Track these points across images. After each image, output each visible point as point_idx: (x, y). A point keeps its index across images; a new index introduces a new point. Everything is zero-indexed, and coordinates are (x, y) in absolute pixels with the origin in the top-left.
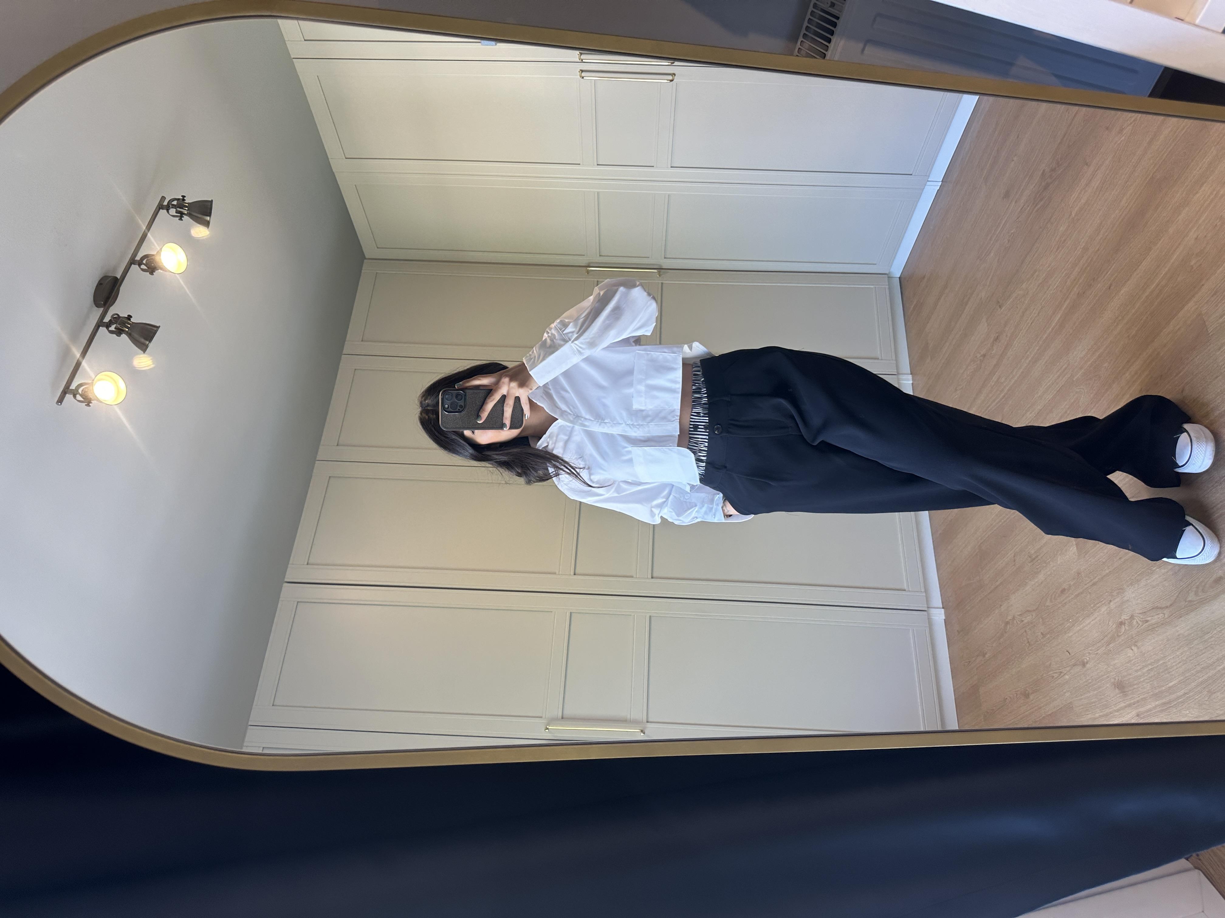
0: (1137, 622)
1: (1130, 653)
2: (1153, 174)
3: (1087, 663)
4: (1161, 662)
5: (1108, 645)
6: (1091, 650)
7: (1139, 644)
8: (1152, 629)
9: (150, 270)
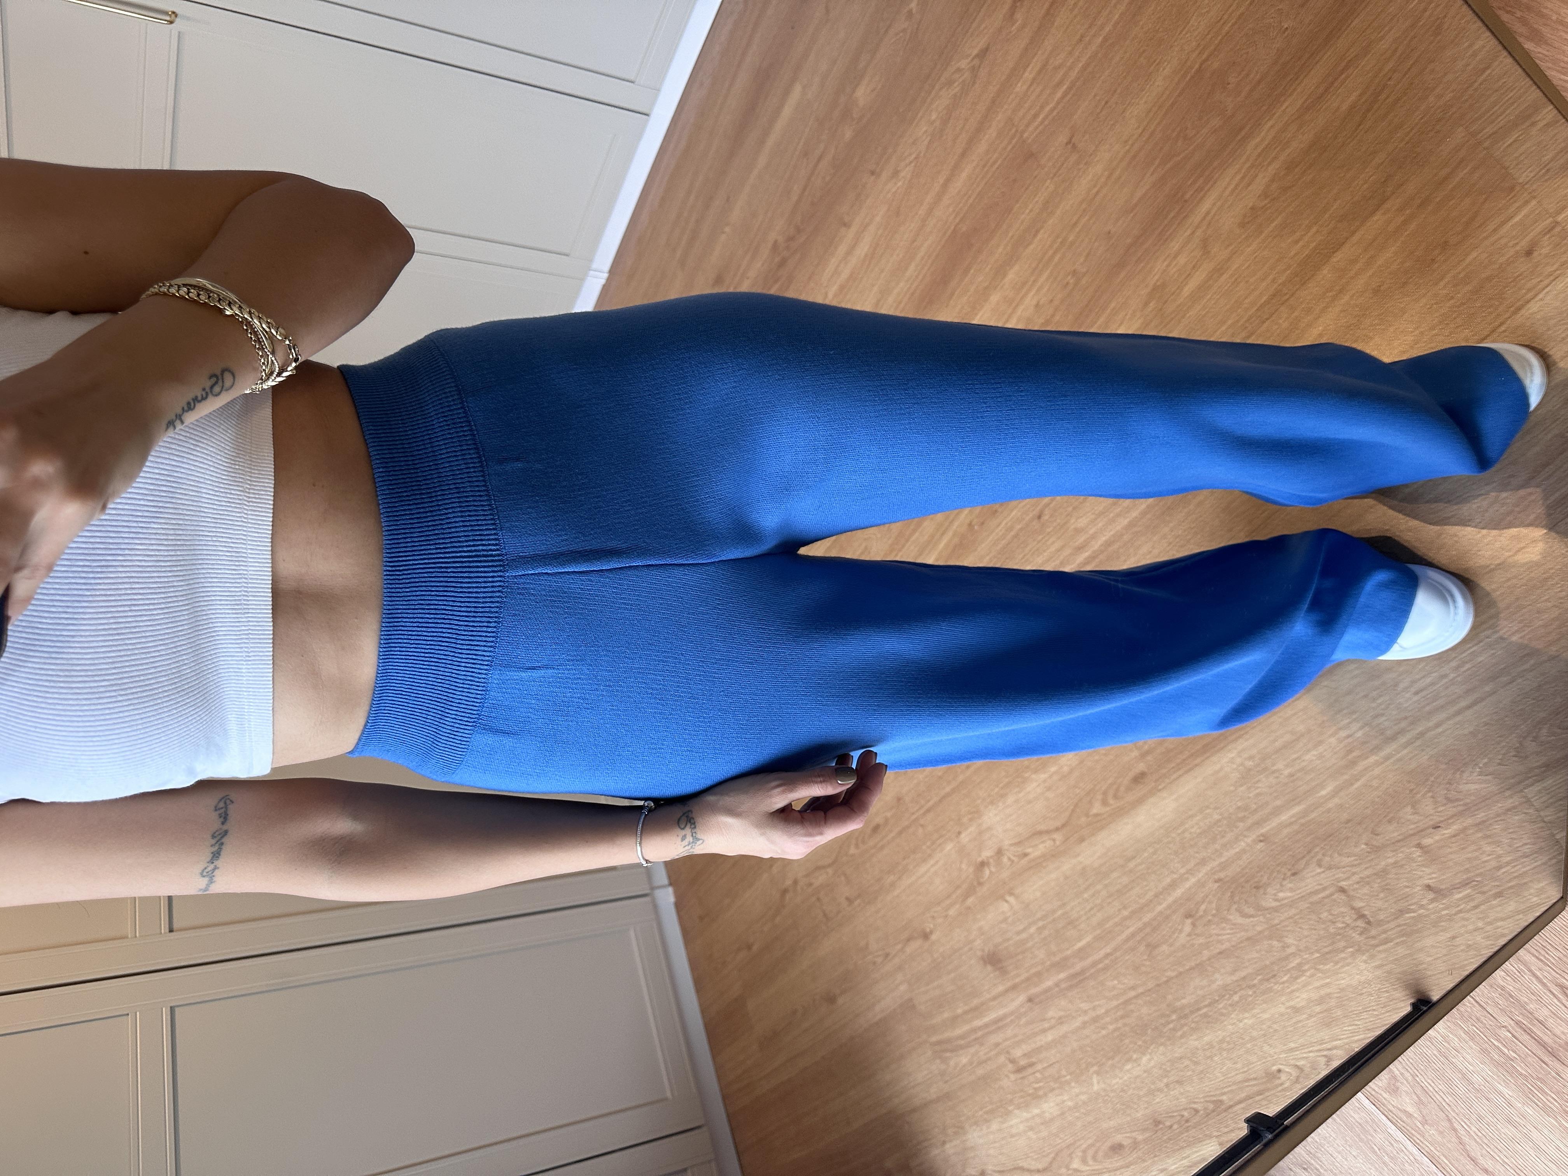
0: (1009, 859)
1: (1005, 907)
2: (956, 226)
3: (931, 932)
4: (1060, 912)
5: (964, 901)
6: (935, 912)
7: (1017, 891)
8: (1037, 865)
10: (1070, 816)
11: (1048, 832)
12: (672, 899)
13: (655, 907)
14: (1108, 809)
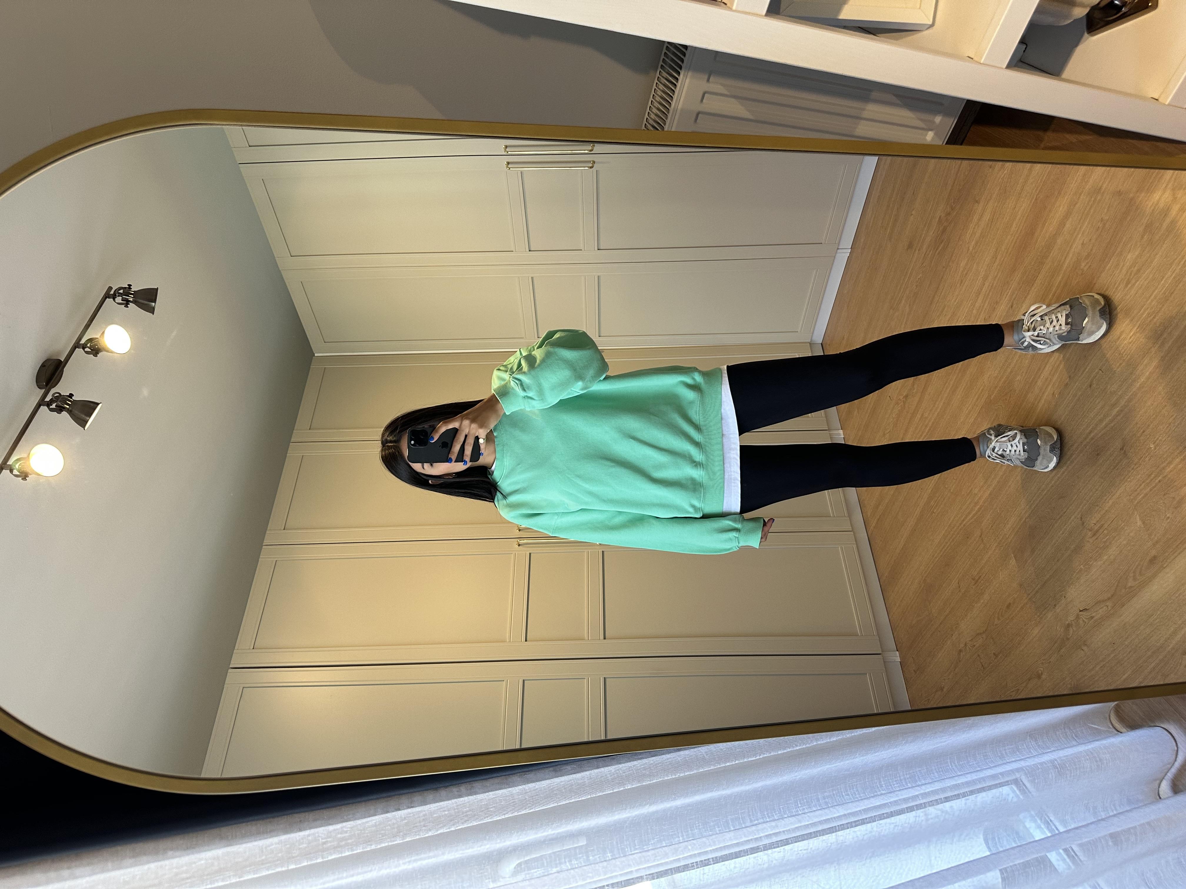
3: (1042, 674)
4: (1112, 656)
7: (1088, 643)
8: (1099, 624)
9: (94, 352)
10: (1116, 589)
11: (1103, 601)
12: (898, 659)
13: (886, 662)
14: (1137, 582)
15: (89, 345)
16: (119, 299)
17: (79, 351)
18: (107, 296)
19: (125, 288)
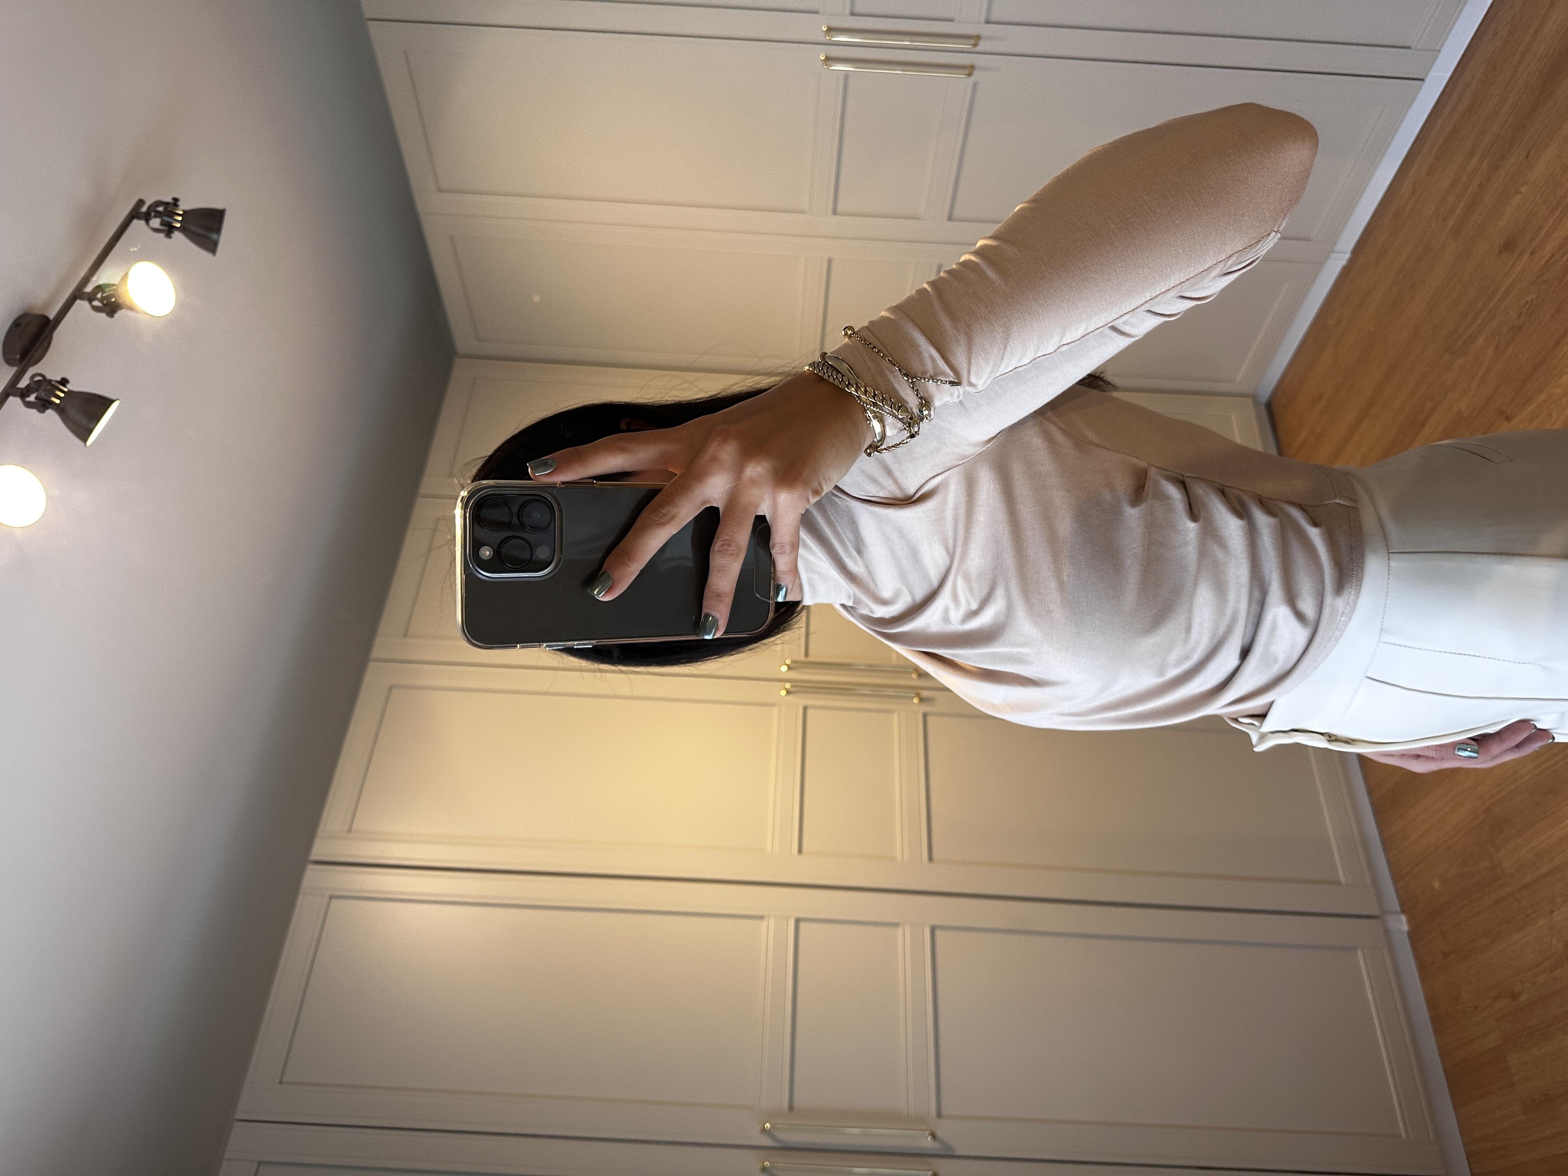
9: (108, 308)
12: (1405, 928)
13: (1387, 931)
15: (99, 296)
16: (156, 222)
17: (82, 306)
18: (135, 214)
19: (168, 204)
